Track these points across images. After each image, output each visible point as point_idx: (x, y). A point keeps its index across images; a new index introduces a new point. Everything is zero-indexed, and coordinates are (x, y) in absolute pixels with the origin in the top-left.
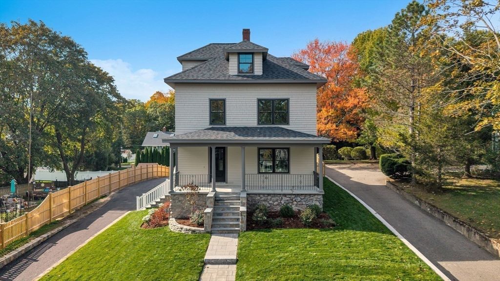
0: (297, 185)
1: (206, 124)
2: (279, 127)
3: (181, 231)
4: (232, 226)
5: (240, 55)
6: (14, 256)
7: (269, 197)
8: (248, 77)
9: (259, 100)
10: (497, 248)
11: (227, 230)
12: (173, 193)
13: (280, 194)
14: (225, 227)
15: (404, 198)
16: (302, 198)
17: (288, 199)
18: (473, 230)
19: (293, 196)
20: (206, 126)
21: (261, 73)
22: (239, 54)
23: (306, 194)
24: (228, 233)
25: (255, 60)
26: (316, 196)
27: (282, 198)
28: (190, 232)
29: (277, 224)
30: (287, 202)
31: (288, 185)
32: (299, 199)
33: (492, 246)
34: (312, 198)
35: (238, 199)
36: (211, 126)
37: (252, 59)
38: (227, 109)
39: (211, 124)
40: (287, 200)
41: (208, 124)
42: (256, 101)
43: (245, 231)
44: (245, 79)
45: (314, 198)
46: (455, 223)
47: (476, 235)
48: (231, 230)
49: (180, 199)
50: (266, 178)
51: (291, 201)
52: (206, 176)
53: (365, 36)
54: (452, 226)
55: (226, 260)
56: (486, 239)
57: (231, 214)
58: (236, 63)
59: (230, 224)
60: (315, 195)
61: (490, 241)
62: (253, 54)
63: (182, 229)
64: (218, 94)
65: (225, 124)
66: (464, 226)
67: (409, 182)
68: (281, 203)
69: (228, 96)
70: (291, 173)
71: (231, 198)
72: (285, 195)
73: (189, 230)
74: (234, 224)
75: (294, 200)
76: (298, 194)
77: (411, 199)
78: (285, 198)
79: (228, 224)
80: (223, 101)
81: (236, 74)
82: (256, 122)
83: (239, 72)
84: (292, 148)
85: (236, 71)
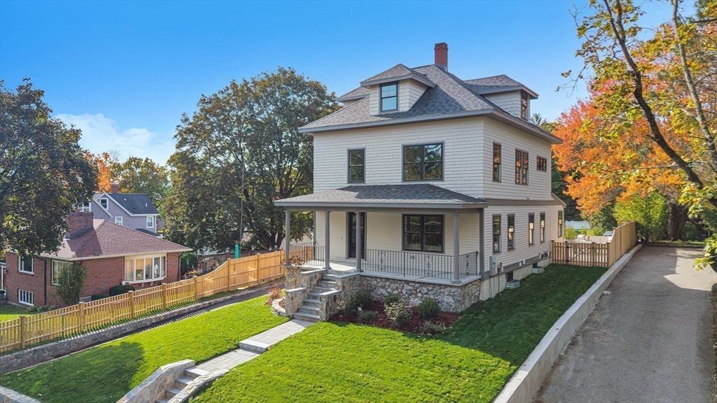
0: (449, 270)
1: (344, 182)
2: (429, 185)
5: (383, 88)
6: (165, 316)
7: (388, 283)
8: (393, 115)
9: (405, 147)
13: (401, 281)
16: (430, 288)
17: (411, 288)
19: (417, 285)
20: (343, 185)
22: (381, 85)
23: (435, 284)
25: (400, 91)
26: (449, 289)
27: (403, 286)
29: (364, 319)
30: (409, 292)
31: (446, 270)
32: (425, 290)
34: (442, 290)
36: (349, 185)
37: (395, 91)
38: (367, 162)
39: (349, 182)
40: (410, 290)
41: (346, 182)
42: (401, 148)
43: (324, 321)
45: (447, 291)
50: (413, 257)
51: (415, 292)
55: (257, 347)
58: (378, 98)
60: (447, 286)
62: (396, 83)
64: (356, 142)
65: (363, 180)
68: (401, 292)
69: (368, 144)
72: (408, 282)
75: (418, 290)
76: (424, 283)
78: (407, 287)
80: (362, 152)
81: (377, 113)
82: (400, 178)
83: (381, 110)
84: (447, 216)
85: (378, 109)
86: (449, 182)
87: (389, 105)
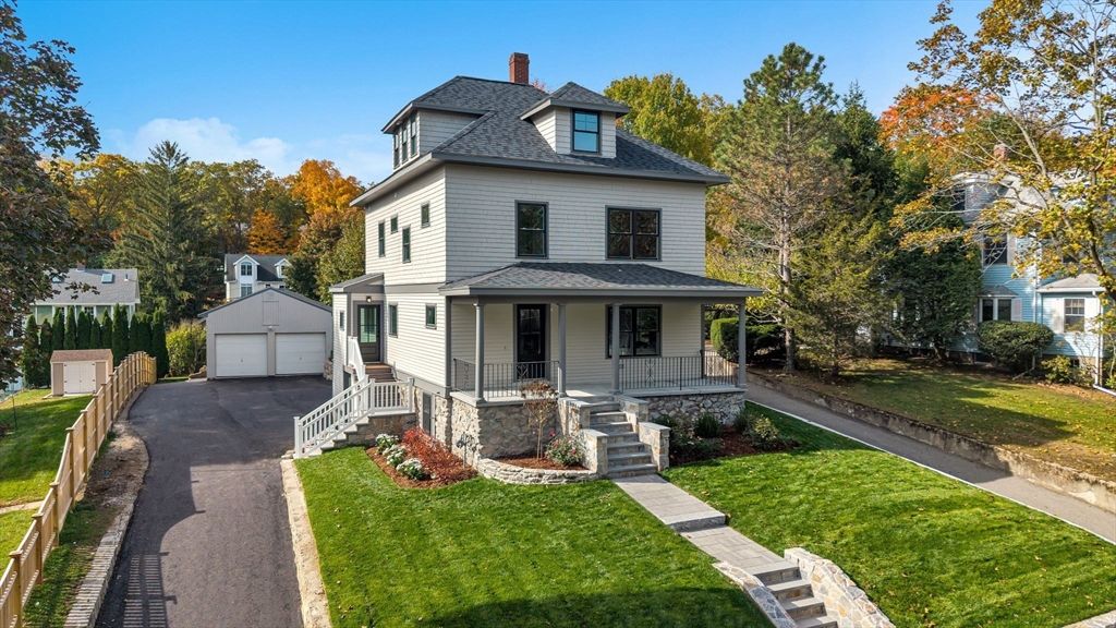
1: (509, 255)
2: (646, 266)
3: (538, 481)
4: (636, 460)
5: (577, 115)
7: (661, 403)
8: (592, 160)
9: (610, 210)
10: (1006, 459)
11: (635, 470)
12: (486, 405)
13: (678, 396)
14: (623, 465)
15: (790, 396)
16: (714, 400)
17: (692, 403)
18: (955, 435)
19: (700, 398)
20: (508, 260)
21: (613, 155)
22: (574, 111)
24: (637, 475)
25: (603, 127)
26: (735, 396)
27: (682, 404)
28: (564, 481)
32: (709, 403)
33: (996, 457)
35: (617, 408)
36: (519, 261)
37: (596, 125)
38: (550, 225)
39: (519, 254)
40: (691, 407)
41: (514, 256)
42: (604, 210)
43: (671, 468)
44: (592, 164)
45: (732, 399)
46: (914, 429)
47: (963, 443)
48: (644, 469)
49: (498, 417)
52: (510, 367)
53: (629, 86)
54: (908, 434)
55: (710, 519)
56: (983, 447)
57: (622, 439)
58: (569, 129)
59: (633, 458)
60: (734, 393)
61: (992, 449)
62: (598, 113)
63: (540, 476)
64: (533, 191)
65: (546, 256)
66: (936, 432)
67: (782, 367)
68: (680, 412)
69: (552, 198)
70: (663, 355)
71: (603, 409)
72: (686, 397)
73: (560, 477)
74: (640, 458)
75: (701, 405)
76: (707, 394)
77: (806, 396)
78: (687, 403)
79: (630, 458)
80: (543, 208)
81: (568, 152)
82: (604, 253)
83: (573, 149)
84: (666, 307)
85: (569, 146)
86: (668, 262)
87: (587, 143)
